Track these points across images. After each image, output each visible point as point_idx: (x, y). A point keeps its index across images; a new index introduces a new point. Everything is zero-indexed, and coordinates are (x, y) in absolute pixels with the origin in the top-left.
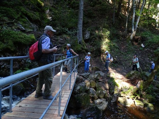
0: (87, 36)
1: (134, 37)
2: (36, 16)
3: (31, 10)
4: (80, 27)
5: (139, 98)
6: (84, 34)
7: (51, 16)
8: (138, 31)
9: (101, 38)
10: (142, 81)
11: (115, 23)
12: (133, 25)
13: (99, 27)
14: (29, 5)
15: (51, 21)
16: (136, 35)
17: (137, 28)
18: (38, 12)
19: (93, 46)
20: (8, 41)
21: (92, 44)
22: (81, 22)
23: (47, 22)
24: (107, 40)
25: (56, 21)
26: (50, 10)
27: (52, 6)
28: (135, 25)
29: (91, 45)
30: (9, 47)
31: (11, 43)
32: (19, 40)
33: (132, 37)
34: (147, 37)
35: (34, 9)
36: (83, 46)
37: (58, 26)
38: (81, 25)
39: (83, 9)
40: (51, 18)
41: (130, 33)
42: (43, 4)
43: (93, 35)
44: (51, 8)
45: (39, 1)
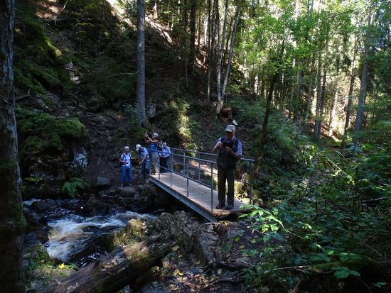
0: (152, 112)
1: (222, 110)
2: (50, 75)
3: (40, 65)
7: (79, 76)
8: (226, 98)
9: (174, 115)
10: (246, 174)
11: (189, 86)
12: (219, 90)
14: (35, 54)
15: (79, 85)
16: (224, 107)
17: (225, 96)
18: (52, 67)
19: (163, 129)
21: (161, 125)
22: (142, 89)
23: (71, 87)
24: (185, 119)
25: (89, 86)
26: (75, 63)
27: (75, 55)
28: (221, 92)
29: (159, 127)
30: (55, 145)
33: (219, 109)
35: (44, 63)
37: (93, 95)
39: (144, 67)
40: (77, 78)
41: (214, 101)
42: (58, 52)
43: (161, 109)
44: (75, 59)
45: (49, 44)
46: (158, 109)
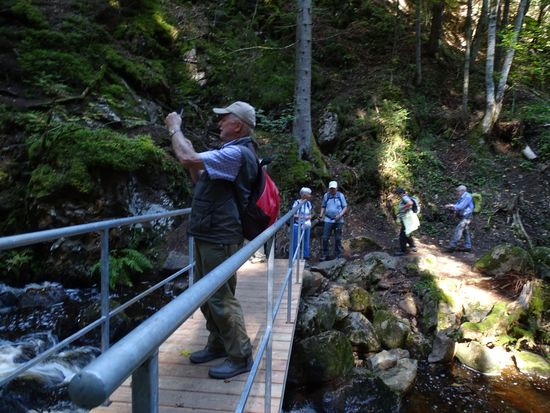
0: (329, 130)
1: (495, 126)
2: (154, 71)
3: (136, 54)
4: (304, 101)
5: (531, 344)
6: (317, 125)
7: (204, 70)
8: (509, 101)
9: (376, 134)
10: (537, 282)
11: (423, 80)
12: (489, 80)
13: (369, 98)
14: (131, 38)
15: (204, 87)
16: (502, 118)
17: (506, 92)
18: (160, 58)
19: (351, 164)
20: (68, 161)
21: (347, 156)
22: (305, 83)
23: (189, 90)
24: (399, 142)
25: (221, 87)
26: (200, 51)
27: (205, 37)
28: (496, 82)
29: (343, 161)
30: (75, 182)
31: (78, 167)
32: (103, 155)
33: (487, 124)
34: (542, 122)
35: (146, 52)
36: (317, 165)
37: (226, 102)
38: (307, 95)
39: (309, 38)
40: (202, 75)
41: (479, 109)
42: (174, 33)
43: (349, 125)
44: (203, 43)
45: (160, 20)
46: (342, 124)
